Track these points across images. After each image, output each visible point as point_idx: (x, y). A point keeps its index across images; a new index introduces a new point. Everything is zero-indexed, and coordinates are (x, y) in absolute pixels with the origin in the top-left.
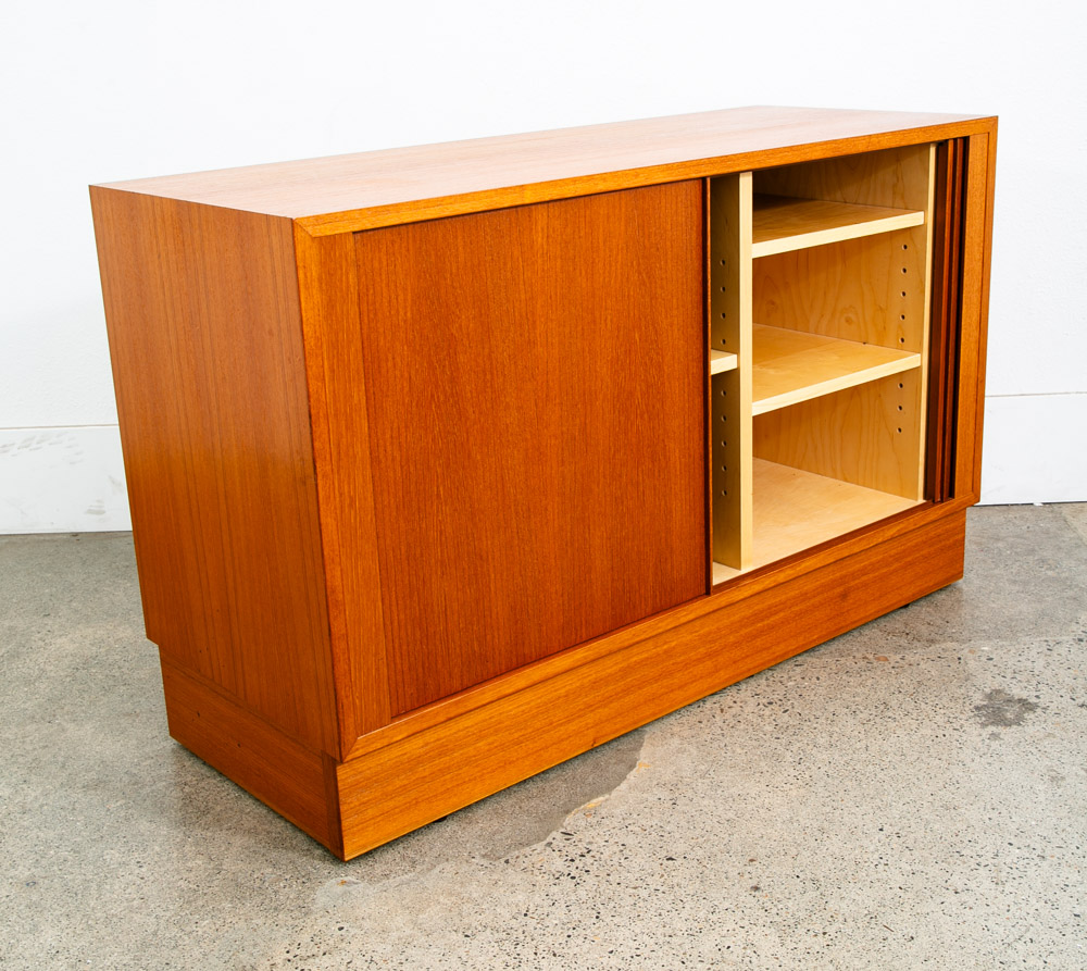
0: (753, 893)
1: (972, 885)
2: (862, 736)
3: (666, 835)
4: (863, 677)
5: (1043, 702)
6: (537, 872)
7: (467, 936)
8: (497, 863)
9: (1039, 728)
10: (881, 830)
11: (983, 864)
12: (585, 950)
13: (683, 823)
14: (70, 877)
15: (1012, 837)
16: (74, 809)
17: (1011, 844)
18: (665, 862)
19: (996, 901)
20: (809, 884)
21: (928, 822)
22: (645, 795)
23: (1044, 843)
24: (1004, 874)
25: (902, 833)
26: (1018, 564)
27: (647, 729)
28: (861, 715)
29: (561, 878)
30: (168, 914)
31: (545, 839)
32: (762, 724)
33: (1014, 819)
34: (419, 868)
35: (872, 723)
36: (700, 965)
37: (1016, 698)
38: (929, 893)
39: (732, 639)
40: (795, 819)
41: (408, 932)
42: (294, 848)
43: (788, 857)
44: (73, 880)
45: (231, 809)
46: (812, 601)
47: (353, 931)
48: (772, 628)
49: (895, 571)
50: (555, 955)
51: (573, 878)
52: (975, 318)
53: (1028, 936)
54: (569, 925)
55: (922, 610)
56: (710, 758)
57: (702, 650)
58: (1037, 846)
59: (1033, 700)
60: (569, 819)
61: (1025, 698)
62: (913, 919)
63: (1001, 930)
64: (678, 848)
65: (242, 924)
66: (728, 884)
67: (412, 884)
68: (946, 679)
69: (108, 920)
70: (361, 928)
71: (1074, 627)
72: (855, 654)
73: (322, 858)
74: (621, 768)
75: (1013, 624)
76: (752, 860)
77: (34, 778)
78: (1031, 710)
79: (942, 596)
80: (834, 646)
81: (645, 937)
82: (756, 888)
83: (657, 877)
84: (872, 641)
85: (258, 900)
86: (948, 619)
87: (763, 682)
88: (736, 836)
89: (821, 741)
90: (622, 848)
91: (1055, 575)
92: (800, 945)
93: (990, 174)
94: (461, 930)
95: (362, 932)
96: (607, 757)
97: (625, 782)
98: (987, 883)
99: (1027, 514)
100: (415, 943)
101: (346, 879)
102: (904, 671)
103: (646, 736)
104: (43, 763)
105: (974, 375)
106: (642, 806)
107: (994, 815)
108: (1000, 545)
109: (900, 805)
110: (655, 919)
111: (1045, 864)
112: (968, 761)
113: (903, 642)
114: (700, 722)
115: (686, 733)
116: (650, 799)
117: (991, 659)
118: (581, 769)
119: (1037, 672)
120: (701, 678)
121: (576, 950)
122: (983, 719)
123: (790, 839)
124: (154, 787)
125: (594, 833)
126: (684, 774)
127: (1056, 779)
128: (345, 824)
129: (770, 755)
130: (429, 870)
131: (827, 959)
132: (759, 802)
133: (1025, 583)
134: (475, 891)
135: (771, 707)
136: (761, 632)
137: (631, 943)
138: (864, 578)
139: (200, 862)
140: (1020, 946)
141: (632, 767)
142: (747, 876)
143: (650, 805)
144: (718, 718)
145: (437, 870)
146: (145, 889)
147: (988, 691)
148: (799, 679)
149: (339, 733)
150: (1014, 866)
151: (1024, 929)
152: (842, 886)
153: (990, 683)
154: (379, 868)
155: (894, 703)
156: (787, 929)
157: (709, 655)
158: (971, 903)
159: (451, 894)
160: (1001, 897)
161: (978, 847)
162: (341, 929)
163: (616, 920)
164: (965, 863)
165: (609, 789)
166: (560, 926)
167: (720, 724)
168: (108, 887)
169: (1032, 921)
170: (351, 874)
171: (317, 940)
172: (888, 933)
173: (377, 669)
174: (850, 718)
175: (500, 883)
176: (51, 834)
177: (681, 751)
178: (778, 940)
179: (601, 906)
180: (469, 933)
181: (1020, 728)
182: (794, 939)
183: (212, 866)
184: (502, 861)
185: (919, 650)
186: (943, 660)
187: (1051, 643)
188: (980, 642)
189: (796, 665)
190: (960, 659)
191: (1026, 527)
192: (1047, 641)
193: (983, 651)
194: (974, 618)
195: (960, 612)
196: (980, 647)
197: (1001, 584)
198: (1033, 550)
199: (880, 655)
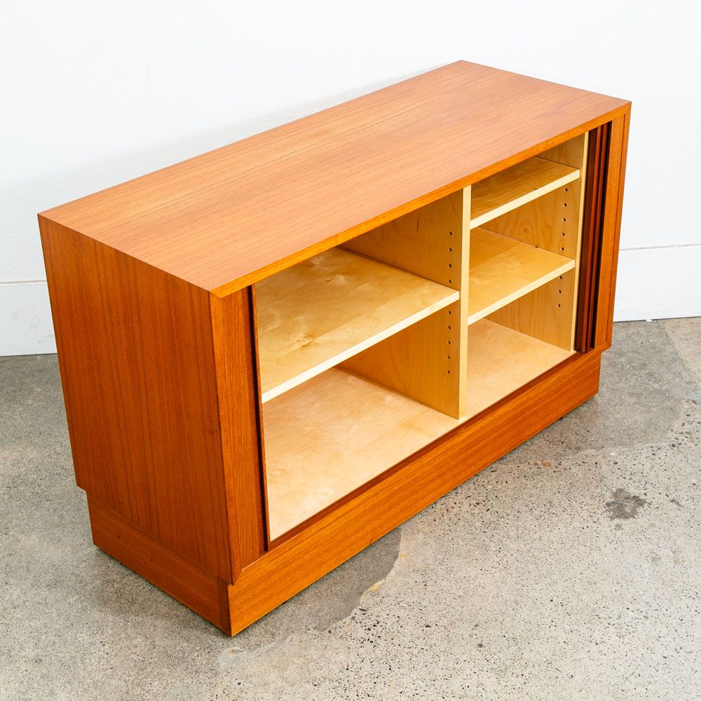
0: (479, 648)
1: (606, 639)
2: (537, 529)
3: (424, 609)
4: (536, 480)
5: (648, 498)
6: (349, 639)
7: (315, 685)
8: (323, 633)
9: (645, 519)
10: (552, 601)
11: (612, 624)
12: (386, 692)
13: (433, 600)
14: (62, 655)
15: (629, 603)
16: (47, 604)
17: (628, 609)
18: (426, 629)
19: (619, 649)
20: (511, 641)
21: (579, 594)
22: (407, 579)
23: (648, 608)
24: (624, 630)
25: (564, 603)
26: (634, 377)
27: (401, 527)
28: (536, 512)
29: (364, 642)
30: (132, 679)
31: (350, 614)
32: (474, 520)
33: (630, 591)
34: (277, 639)
35: (543, 518)
36: (453, 699)
37: (632, 495)
38: (581, 645)
39: (453, 463)
40: (500, 594)
41: (280, 684)
42: (196, 627)
43: (498, 623)
44: (64, 657)
45: (149, 599)
46: (502, 430)
47: (247, 685)
48: (478, 451)
49: (555, 399)
50: (369, 696)
51: (372, 642)
52: (612, 233)
53: (637, 672)
54: (374, 675)
55: (572, 421)
56: (444, 549)
57: (435, 474)
58: (643, 610)
59: (642, 497)
60: (362, 599)
61: (637, 495)
62: (572, 663)
63: (622, 670)
64: (432, 618)
65: (178, 683)
66: (464, 643)
67: (275, 650)
68: (588, 481)
69: (95, 684)
70: (250, 682)
71: (670, 434)
72: (529, 461)
73: (216, 634)
74: (389, 558)
75: (631, 432)
76: (476, 626)
77: (12, 581)
78: (641, 505)
79: (584, 408)
80: (515, 455)
81: (420, 681)
82: (481, 646)
83: (421, 639)
84: (540, 449)
85: (184, 666)
86: (588, 428)
87: (472, 485)
88: (465, 608)
89: (512, 534)
90: (398, 619)
91: (659, 388)
92: (509, 684)
93: (625, 140)
94: (311, 681)
95: (253, 686)
96: (379, 550)
97: (393, 569)
98: (614, 638)
99: (642, 330)
100: (285, 691)
101: (235, 648)
102: (561, 475)
103: (402, 533)
104: (13, 569)
105: (609, 270)
106: (406, 587)
107: (618, 587)
108: (623, 359)
109: (562, 582)
110: (424, 669)
111: (647, 622)
112: (602, 548)
113: (560, 450)
114: (435, 520)
115: (427, 530)
116: (410, 582)
117: (616, 463)
118: (365, 560)
119: (645, 474)
120: (434, 490)
121: (381, 692)
122: (612, 513)
123: (498, 610)
124: (94, 585)
125: (379, 609)
126: (429, 562)
127: (656, 559)
128: (232, 616)
129: (481, 544)
130: (284, 640)
131: (525, 692)
132: (477, 583)
133: (639, 395)
134: (314, 653)
135: (478, 507)
136: (471, 455)
137: (412, 686)
138: (536, 408)
139: (141, 640)
140: (632, 679)
141: (396, 557)
142: (474, 637)
143: (411, 587)
144: (445, 517)
145: (288, 640)
146: (112, 661)
147: (614, 490)
148: (495, 483)
149: (231, 570)
150: (630, 624)
151: (635, 667)
152: (531, 642)
153: (616, 484)
154: (253, 640)
155: (555, 502)
156: (500, 672)
157: (439, 476)
158: (605, 652)
159: (300, 657)
160: (622, 646)
161: (609, 611)
162: (239, 684)
163: (402, 670)
164: (601, 623)
165: (384, 575)
166: (369, 676)
167: (448, 521)
168: (88, 661)
169: (639, 662)
170: (236, 644)
171: (226, 691)
172: (558, 674)
173: (253, 530)
174: (528, 515)
175: (328, 647)
176: (39, 624)
177: (425, 544)
178: (496, 680)
179: (391, 661)
180: (316, 683)
181: (634, 520)
182: (505, 680)
183: (148, 643)
184: (327, 631)
185: (571, 457)
186: (586, 465)
187: (655, 449)
188: (609, 448)
189: (492, 471)
190: (596, 463)
191: (640, 342)
192: (652, 447)
193: (611, 456)
194: (606, 428)
195: (597, 422)
196: (609, 453)
197: (623, 397)
198: (645, 365)
199: (545, 461)
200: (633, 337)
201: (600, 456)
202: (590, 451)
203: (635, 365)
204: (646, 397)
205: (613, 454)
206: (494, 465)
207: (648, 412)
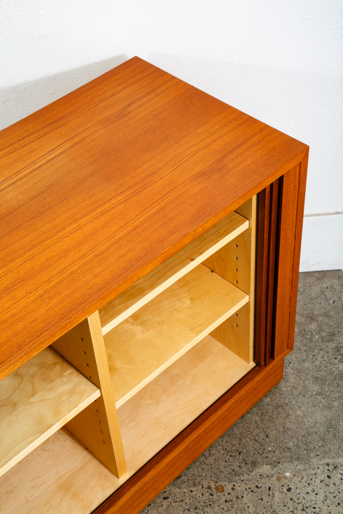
55: (253, 419)
72: (203, 482)
75: (309, 439)
79: (267, 400)
80: (191, 472)
84: (216, 463)
86: (268, 431)
102: (232, 507)
108: (313, 327)
113: (236, 465)
117: (289, 490)
185: (245, 477)
186: (259, 490)
187: (331, 468)
188: (286, 465)
189: (165, 498)
190: (270, 489)
191: (332, 301)
192: (328, 464)
193: (286, 478)
194: (285, 431)
195: (277, 422)
196: (284, 472)
197: (307, 383)
198: (333, 335)
199: (220, 483)
200: (327, 293)
201: (274, 478)
202: (265, 469)
203: (324, 334)
204: (329, 384)
205: (288, 474)
206: (168, 489)
207: (329, 407)
